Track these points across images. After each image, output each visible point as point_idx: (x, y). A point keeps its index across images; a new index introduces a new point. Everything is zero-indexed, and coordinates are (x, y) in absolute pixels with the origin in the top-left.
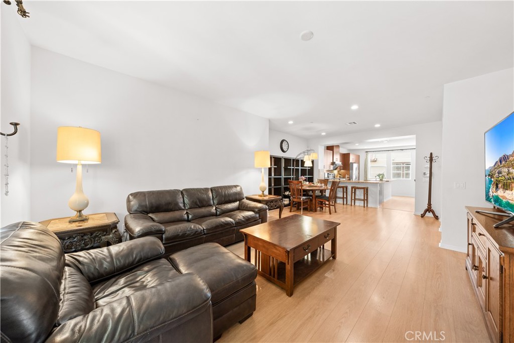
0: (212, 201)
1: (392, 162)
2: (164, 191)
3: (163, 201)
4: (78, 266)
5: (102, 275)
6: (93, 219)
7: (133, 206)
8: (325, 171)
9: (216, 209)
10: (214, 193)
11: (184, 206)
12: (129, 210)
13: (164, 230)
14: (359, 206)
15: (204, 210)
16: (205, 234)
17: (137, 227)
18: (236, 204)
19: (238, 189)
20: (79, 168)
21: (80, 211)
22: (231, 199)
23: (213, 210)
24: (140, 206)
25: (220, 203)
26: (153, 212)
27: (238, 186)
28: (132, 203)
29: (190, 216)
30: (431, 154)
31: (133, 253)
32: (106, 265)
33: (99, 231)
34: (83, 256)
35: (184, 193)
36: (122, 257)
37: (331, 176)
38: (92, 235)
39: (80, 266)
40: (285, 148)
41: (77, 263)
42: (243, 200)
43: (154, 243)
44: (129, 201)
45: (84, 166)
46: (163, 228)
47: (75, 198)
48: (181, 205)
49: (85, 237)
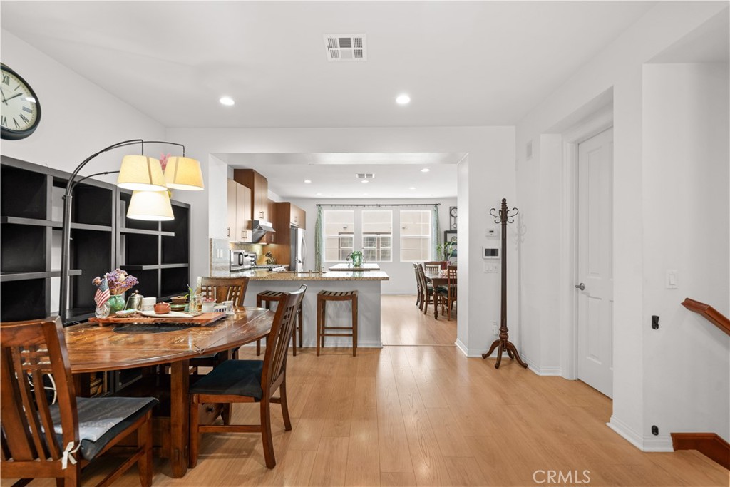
1: (364, 236)
8: (230, 247)
14: (336, 349)
30: (504, 201)
37: (248, 258)
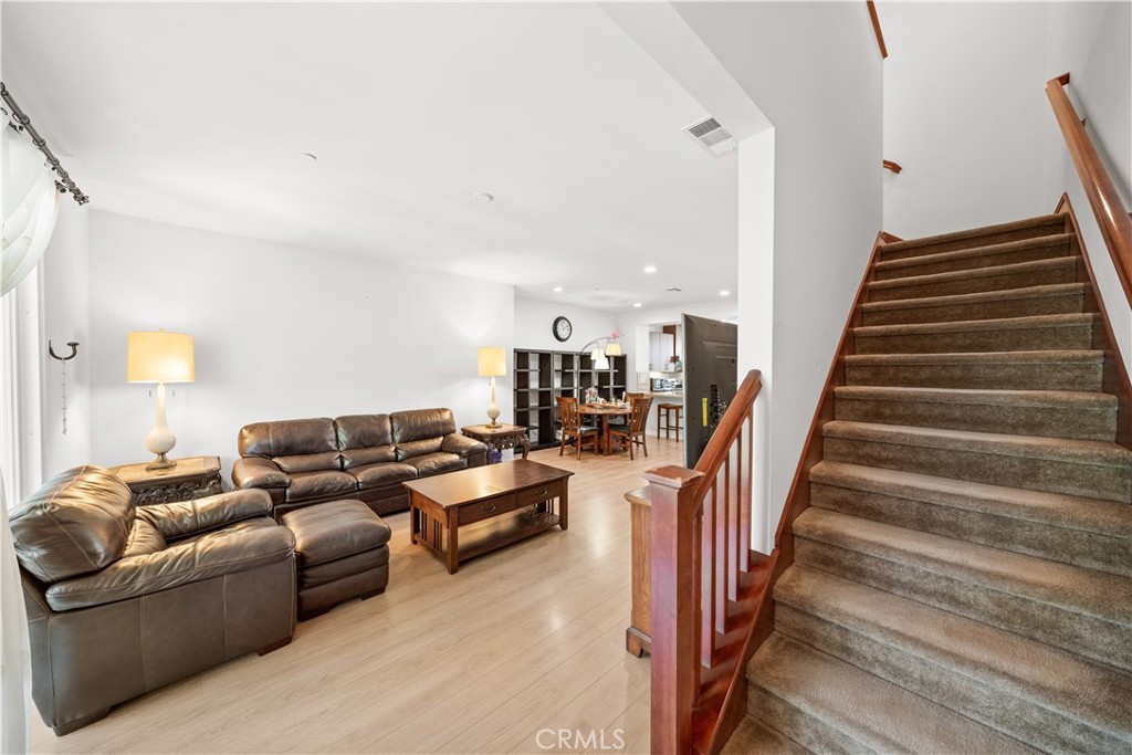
0: (390, 436)
2: (303, 421)
3: (299, 437)
4: (151, 521)
5: (181, 533)
6: (182, 465)
7: (248, 446)
9: (395, 450)
10: (395, 424)
11: (337, 445)
12: (242, 452)
13: (288, 481)
15: (372, 453)
16: (359, 490)
17: (247, 477)
18: (438, 442)
19: (446, 416)
20: (161, 390)
21: (163, 454)
22: (427, 432)
23: (390, 452)
24: (260, 446)
25: (405, 441)
26: (280, 455)
27: (445, 410)
28: (247, 441)
29: (347, 463)
31: (224, 508)
32: (186, 521)
33: (189, 482)
34: (160, 510)
35: (339, 423)
36: (209, 511)
38: (178, 487)
39: (154, 521)
40: (563, 333)
41: (150, 517)
42: (452, 435)
43: (258, 496)
44: (242, 437)
45: (167, 385)
46: (287, 479)
47: (156, 434)
48: (332, 445)
49: (169, 491)
